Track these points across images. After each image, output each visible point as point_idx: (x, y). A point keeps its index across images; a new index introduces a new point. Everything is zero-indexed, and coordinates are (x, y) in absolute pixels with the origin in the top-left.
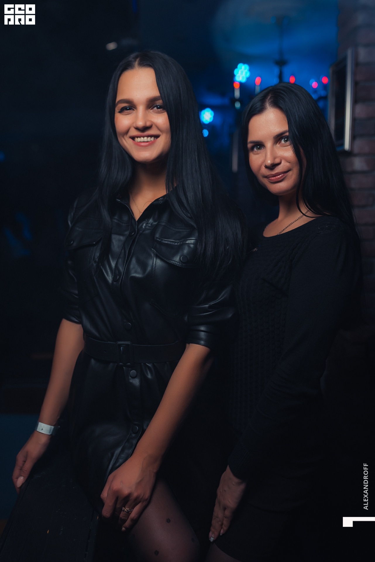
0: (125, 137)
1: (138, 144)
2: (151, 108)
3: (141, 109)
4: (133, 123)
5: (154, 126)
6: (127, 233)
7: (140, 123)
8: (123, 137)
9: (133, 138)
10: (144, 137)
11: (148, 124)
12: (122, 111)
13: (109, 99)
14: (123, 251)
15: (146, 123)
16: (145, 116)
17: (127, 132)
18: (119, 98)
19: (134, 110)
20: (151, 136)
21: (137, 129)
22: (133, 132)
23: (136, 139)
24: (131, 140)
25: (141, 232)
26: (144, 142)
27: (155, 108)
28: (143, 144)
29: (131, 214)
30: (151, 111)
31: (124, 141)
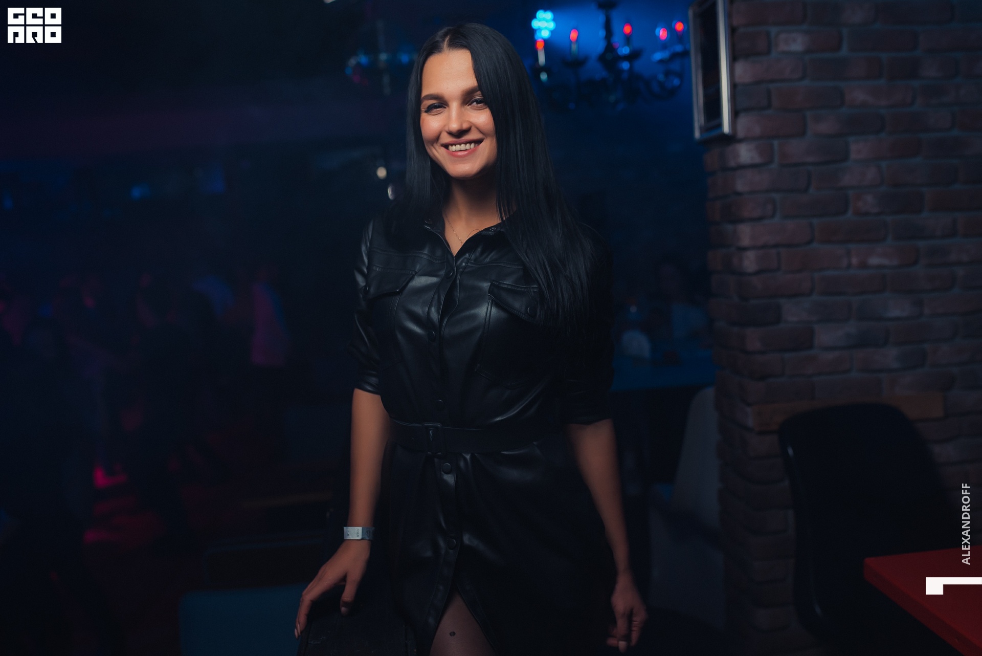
0: (435, 145)
1: (453, 154)
2: (469, 103)
3: (454, 106)
4: (445, 126)
5: (473, 128)
6: (442, 273)
7: (454, 126)
8: (432, 145)
9: (446, 146)
10: (460, 144)
11: (465, 126)
12: (430, 109)
13: (411, 95)
14: (436, 297)
15: (462, 125)
16: (460, 115)
17: (437, 138)
18: (425, 93)
19: (445, 108)
20: (470, 142)
21: (450, 133)
22: (445, 139)
23: (450, 147)
24: (443, 150)
25: (461, 270)
26: (461, 151)
27: (475, 103)
28: (460, 154)
29: (446, 247)
30: (468, 107)
31: (434, 151)
